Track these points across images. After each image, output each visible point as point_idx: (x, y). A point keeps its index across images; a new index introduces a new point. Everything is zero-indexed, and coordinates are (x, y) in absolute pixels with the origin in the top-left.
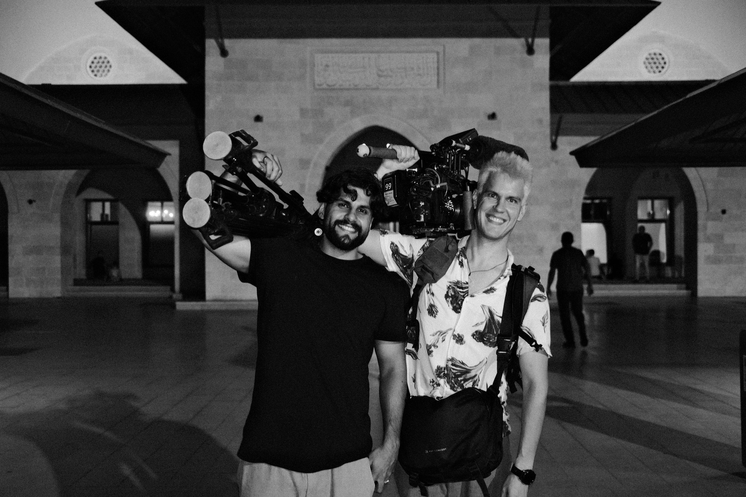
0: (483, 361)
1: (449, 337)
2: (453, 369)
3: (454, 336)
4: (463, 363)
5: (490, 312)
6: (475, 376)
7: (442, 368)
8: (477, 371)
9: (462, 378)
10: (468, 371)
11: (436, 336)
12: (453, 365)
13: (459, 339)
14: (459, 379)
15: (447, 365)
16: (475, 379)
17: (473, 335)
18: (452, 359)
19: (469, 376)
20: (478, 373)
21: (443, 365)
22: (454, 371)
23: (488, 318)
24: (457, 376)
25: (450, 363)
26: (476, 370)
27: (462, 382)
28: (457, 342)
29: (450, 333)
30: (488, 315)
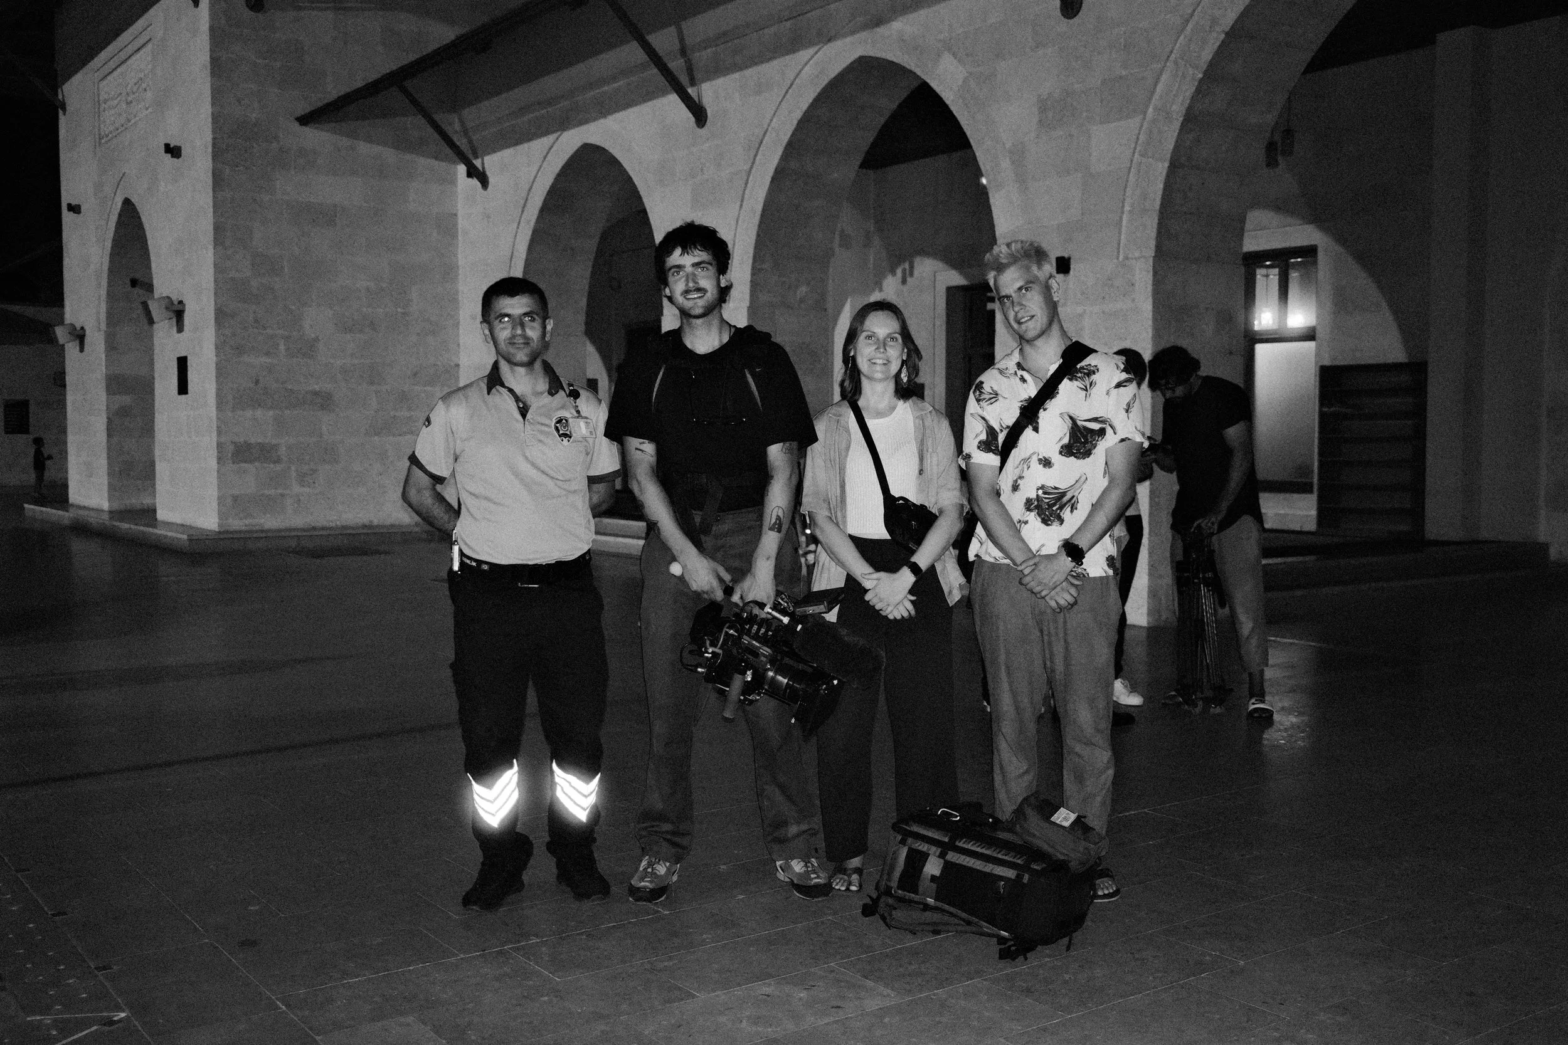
0: (1080, 477)
1: (1034, 461)
2: (1046, 498)
3: (1040, 460)
4: (1056, 488)
5: (1071, 418)
6: (1073, 497)
7: (1032, 500)
8: (1075, 492)
9: (1057, 506)
10: (1063, 494)
11: (1020, 467)
12: (1045, 493)
13: (1046, 463)
14: (1054, 508)
15: (1037, 495)
16: (1073, 501)
17: (1061, 453)
18: (1042, 487)
19: (1065, 499)
20: (1076, 494)
21: (1033, 496)
22: (1047, 501)
23: (1070, 425)
24: (1050, 506)
25: (1040, 492)
26: (1072, 491)
27: (1058, 512)
28: (1045, 466)
29: (1035, 459)
30: (1069, 423)
